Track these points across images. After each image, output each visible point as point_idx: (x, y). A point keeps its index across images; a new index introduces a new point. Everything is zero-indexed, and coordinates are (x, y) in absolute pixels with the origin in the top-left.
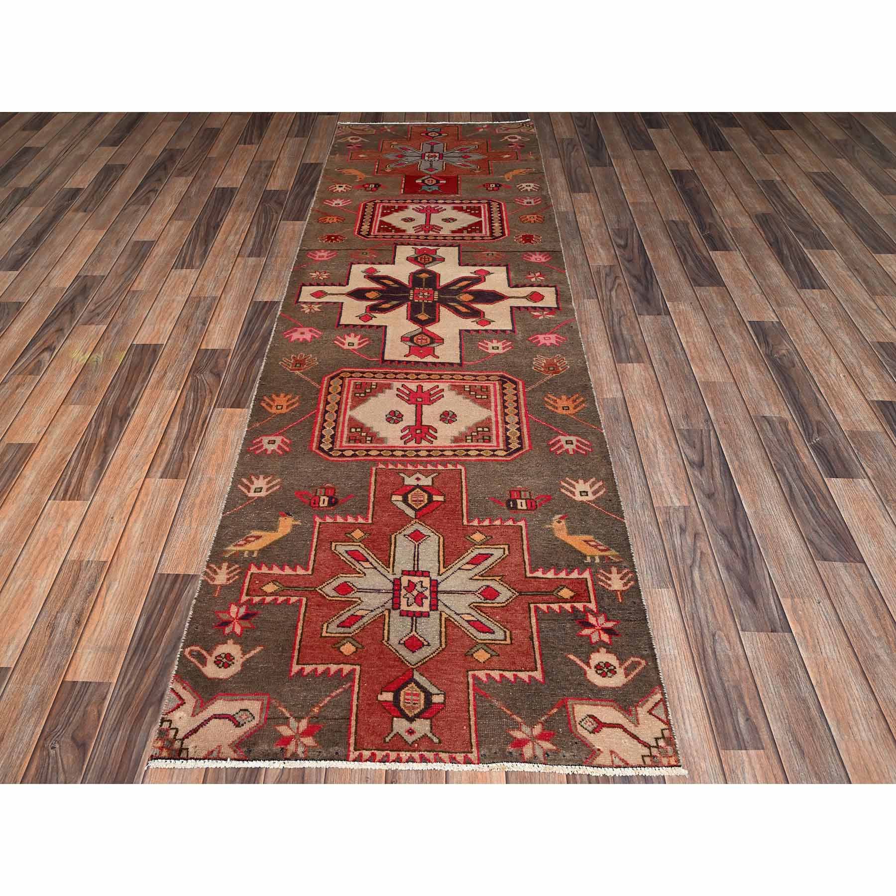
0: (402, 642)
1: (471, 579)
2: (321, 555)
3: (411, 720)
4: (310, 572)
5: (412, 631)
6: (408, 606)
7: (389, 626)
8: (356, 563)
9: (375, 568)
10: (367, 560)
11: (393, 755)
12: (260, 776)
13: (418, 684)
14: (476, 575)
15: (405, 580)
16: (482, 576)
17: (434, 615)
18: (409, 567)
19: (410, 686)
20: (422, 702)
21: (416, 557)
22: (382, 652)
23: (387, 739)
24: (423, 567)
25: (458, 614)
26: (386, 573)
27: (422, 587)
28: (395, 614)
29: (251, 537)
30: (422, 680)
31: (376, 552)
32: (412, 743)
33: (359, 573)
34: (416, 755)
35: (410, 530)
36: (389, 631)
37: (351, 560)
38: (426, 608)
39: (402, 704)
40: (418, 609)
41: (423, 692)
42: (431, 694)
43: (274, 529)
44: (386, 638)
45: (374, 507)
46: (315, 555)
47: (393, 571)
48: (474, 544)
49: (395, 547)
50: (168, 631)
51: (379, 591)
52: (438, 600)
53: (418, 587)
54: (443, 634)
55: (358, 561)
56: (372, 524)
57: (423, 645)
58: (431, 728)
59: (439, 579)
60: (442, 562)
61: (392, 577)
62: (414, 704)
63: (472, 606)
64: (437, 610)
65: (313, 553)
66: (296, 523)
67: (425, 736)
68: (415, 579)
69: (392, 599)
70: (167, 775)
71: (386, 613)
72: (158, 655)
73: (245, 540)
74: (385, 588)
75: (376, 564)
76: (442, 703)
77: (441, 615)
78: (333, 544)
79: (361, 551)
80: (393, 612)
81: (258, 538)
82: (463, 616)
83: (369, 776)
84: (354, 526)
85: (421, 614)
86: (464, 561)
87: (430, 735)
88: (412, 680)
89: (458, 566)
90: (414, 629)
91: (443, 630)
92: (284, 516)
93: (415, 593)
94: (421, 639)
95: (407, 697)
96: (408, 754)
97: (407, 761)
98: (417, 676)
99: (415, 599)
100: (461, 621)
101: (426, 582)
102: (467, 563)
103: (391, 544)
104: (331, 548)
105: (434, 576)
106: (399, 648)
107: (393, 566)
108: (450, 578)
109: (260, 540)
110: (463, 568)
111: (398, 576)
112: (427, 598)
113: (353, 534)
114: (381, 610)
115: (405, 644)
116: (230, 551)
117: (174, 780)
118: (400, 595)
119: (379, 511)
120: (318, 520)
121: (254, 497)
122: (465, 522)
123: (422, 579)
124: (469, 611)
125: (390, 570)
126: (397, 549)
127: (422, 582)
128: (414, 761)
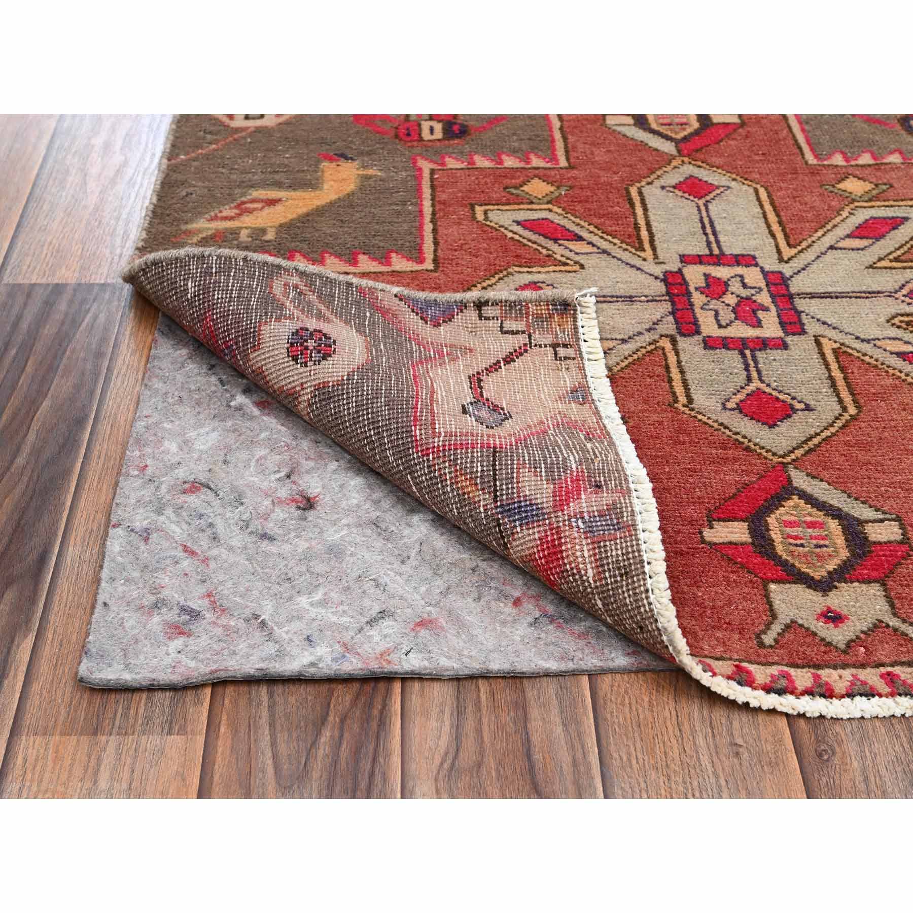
0: (730, 405)
1: (871, 267)
2: (451, 232)
3: (824, 586)
4: (429, 265)
5: (749, 379)
6: (720, 326)
7: (682, 372)
8: (550, 244)
9: (604, 252)
10: (580, 238)
11: (803, 678)
12: (388, 756)
13: (810, 499)
14: (880, 259)
15: (694, 275)
16: (897, 260)
17: (800, 346)
18: (698, 247)
19: (790, 503)
20: (840, 541)
21: (708, 228)
22: (679, 431)
23: (768, 639)
24: (732, 245)
25: (868, 341)
26: (638, 262)
27: (745, 286)
28: (689, 346)
29: (253, 201)
30: (819, 490)
31: (596, 221)
32: (849, 645)
33: (566, 264)
34: (871, 676)
35: (673, 177)
36: (685, 383)
37: (534, 237)
38: (771, 328)
39: (780, 549)
40: (750, 332)
41: (834, 517)
42: (862, 522)
43: (313, 185)
44: (682, 399)
45: (565, 139)
46: (435, 231)
47: (656, 256)
48: (850, 199)
49: (645, 210)
50: (46, 404)
51: (630, 299)
52: (799, 313)
53: (735, 287)
54: (841, 383)
55: (556, 241)
56: (571, 167)
57: (795, 411)
58: (892, 606)
59: (787, 270)
60: (780, 236)
61: (658, 270)
62: (817, 546)
63: (896, 321)
64: (803, 332)
65: (428, 227)
66: (370, 172)
67: (879, 625)
68: (722, 272)
69: (672, 313)
70: (78, 771)
71: (666, 344)
72: (20, 460)
73: (238, 206)
74: (646, 292)
75: (604, 245)
76: (901, 543)
77: (818, 343)
78: (479, 210)
79: (557, 220)
80: (683, 343)
81: (272, 202)
82: (878, 343)
83: (740, 741)
84: (529, 174)
85: (764, 344)
86: (841, 231)
87: (894, 622)
88: (787, 490)
89: (828, 240)
90: (754, 374)
91: (837, 374)
92: (331, 159)
93: (731, 300)
94: (781, 397)
95: (793, 531)
96: (847, 674)
97: (850, 695)
98: (799, 479)
99: (734, 311)
100: (878, 354)
101: (753, 276)
102: (848, 236)
103: (632, 205)
104: (474, 217)
105: (770, 263)
106: (725, 418)
107: (654, 249)
108: (814, 267)
109: (279, 208)
110: (840, 245)
111: (674, 266)
112: (766, 309)
113: (525, 188)
114: (648, 337)
115: (740, 408)
116: (199, 231)
117: (103, 784)
118: (692, 305)
119: (580, 146)
120: (426, 166)
121: (248, 128)
122: (810, 158)
123: (739, 270)
124: (893, 332)
125: (649, 253)
126: (650, 214)
127: (741, 276)
128: (870, 693)
